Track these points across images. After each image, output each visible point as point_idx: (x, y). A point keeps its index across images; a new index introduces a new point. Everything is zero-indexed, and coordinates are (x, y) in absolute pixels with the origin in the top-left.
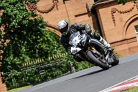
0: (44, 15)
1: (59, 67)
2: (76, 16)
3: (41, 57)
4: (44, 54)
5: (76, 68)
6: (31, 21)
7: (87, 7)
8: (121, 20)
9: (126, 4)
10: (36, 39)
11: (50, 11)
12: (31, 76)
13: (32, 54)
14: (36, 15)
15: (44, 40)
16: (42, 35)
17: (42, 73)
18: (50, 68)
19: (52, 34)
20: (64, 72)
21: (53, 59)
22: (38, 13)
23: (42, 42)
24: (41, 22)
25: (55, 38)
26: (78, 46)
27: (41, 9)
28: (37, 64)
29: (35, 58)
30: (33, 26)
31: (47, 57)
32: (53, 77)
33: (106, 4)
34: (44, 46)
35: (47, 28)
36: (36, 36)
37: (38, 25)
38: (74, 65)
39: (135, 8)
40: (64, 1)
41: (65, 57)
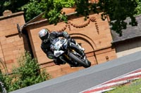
2: (7, 37)
5: (7, 89)
7: (18, 27)
9: (58, 24)
26: (61, 49)
33: (37, 24)
38: (5, 86)
39: (67, 28)
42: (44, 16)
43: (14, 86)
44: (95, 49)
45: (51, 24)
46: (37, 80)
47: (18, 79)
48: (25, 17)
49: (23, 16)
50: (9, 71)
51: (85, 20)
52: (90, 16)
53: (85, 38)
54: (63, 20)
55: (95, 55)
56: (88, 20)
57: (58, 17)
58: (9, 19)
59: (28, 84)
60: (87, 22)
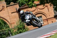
1: (5, 34)
2: (12, 13)
5: (12, 34)
11: (1, 11)
18: (1, 34)
19: (2, 20)
20: (7, 36)
21: (2, 31)
25: (3, 22)
38: (11, 33)
39: (36, 9)
40: (7, 7)
41: (7, 30)
42: (27, 5)
43: (15, 33)
44: (48, 18)
46: (24, 31)
47: (16, 30)
48: (19, 5)
49: (18, 5)
50: (13, 27)
51: (44, 6)
52: (46, 5)
53: (44, 13)
54: (34, 6)
55: (47, 21)
56: (45, 6)
57: (32, 5)
58: (13, 6)
59: (20, 32)
60: (44, 7)
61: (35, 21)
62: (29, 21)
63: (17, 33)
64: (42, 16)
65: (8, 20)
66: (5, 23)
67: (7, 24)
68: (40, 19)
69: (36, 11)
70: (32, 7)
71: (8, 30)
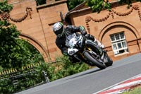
0: (17, 24)
1: (33, 78)
2: (50, 25)
3: (14, 66)
4: (17, 64)
5: (50, 78)
6: (4, 30)
7: (61, 15)
8: (96, 29)
9: (101, 12)
10: (9, 49)
11: (23, 20)
12: (4, 86)
13: (5, 63)
14: (9, 24)
15: (17, 49)
16: (15, 44)
17: (16, 84)
18: (23, 78)
19: (26, 43)
20: (37, 82)
21: (26, 69)
22: (11, 22)
23: (15, 51)
24: (14, 31)
25: (29, 47)
27: (14, 18)
28: (11, 74)
29: (8, 67)
30: (6, 35)
31: (20, 67)
32: (27, 87)
34: (17, 55)
35: (20, 37)
36: (9, 45)
37: (11, 34)
38: (48, 75)
39: (111, 16)
40: (38, 9)
41: (39, 66)
42: (87, 4)
43: (57, 75)
45: (94, 11)
46: (80, 69)
48: (68, 6)
49: (66, 4)
50: (52, 59)
51: (129, 8)
52: (133, 4)
53: (128, 26)
54: (106, 8)
55: (138, 44)
56: (131, 8)
57: (101, 5)
58: (52, 7)
60: (130, 10)
61: (91, 52)
62: (76, 50)
63: (63, 73)
64: (125, 33)
65: (39, 41)
66: (33, 50)
67: (39, 53)
68: (116, 40)
69: (110, 20)
70: (101, 10)
71: (42, 66)
